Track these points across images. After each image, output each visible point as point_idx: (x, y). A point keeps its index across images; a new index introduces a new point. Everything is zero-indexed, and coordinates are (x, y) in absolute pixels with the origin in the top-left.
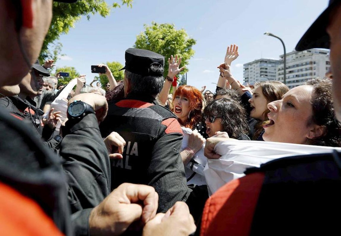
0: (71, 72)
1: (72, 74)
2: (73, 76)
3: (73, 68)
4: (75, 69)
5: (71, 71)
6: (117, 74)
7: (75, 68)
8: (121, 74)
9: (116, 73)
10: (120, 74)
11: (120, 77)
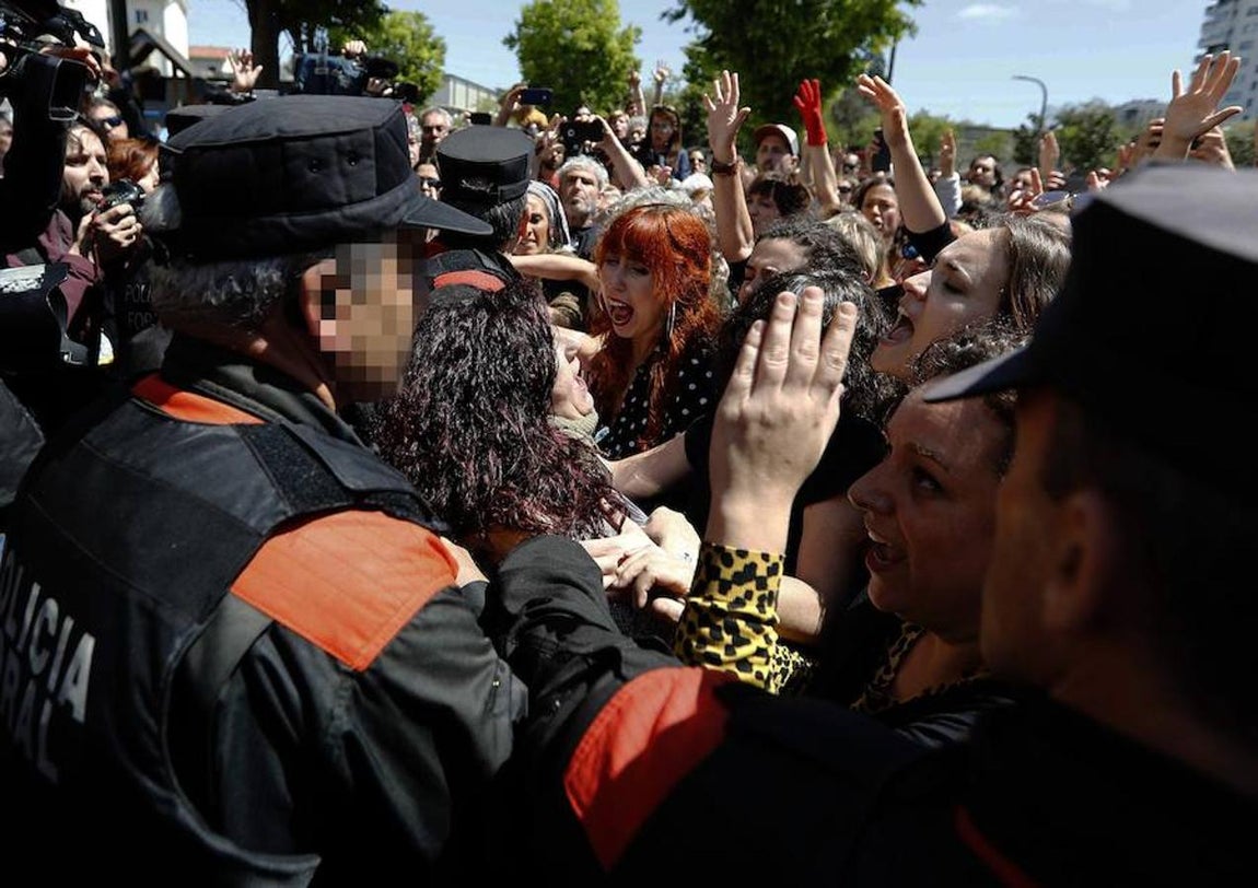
0: (413, 34)
1: (413, 39)
2: (419, 48)
3: (419, 17)
4: (426, 23)
5: (414, 26)
6: (590, 38)
7: (426, 19)
8: (605, 35)
9: (587, 31)
10: (600, 36)
11: (601, 49)
